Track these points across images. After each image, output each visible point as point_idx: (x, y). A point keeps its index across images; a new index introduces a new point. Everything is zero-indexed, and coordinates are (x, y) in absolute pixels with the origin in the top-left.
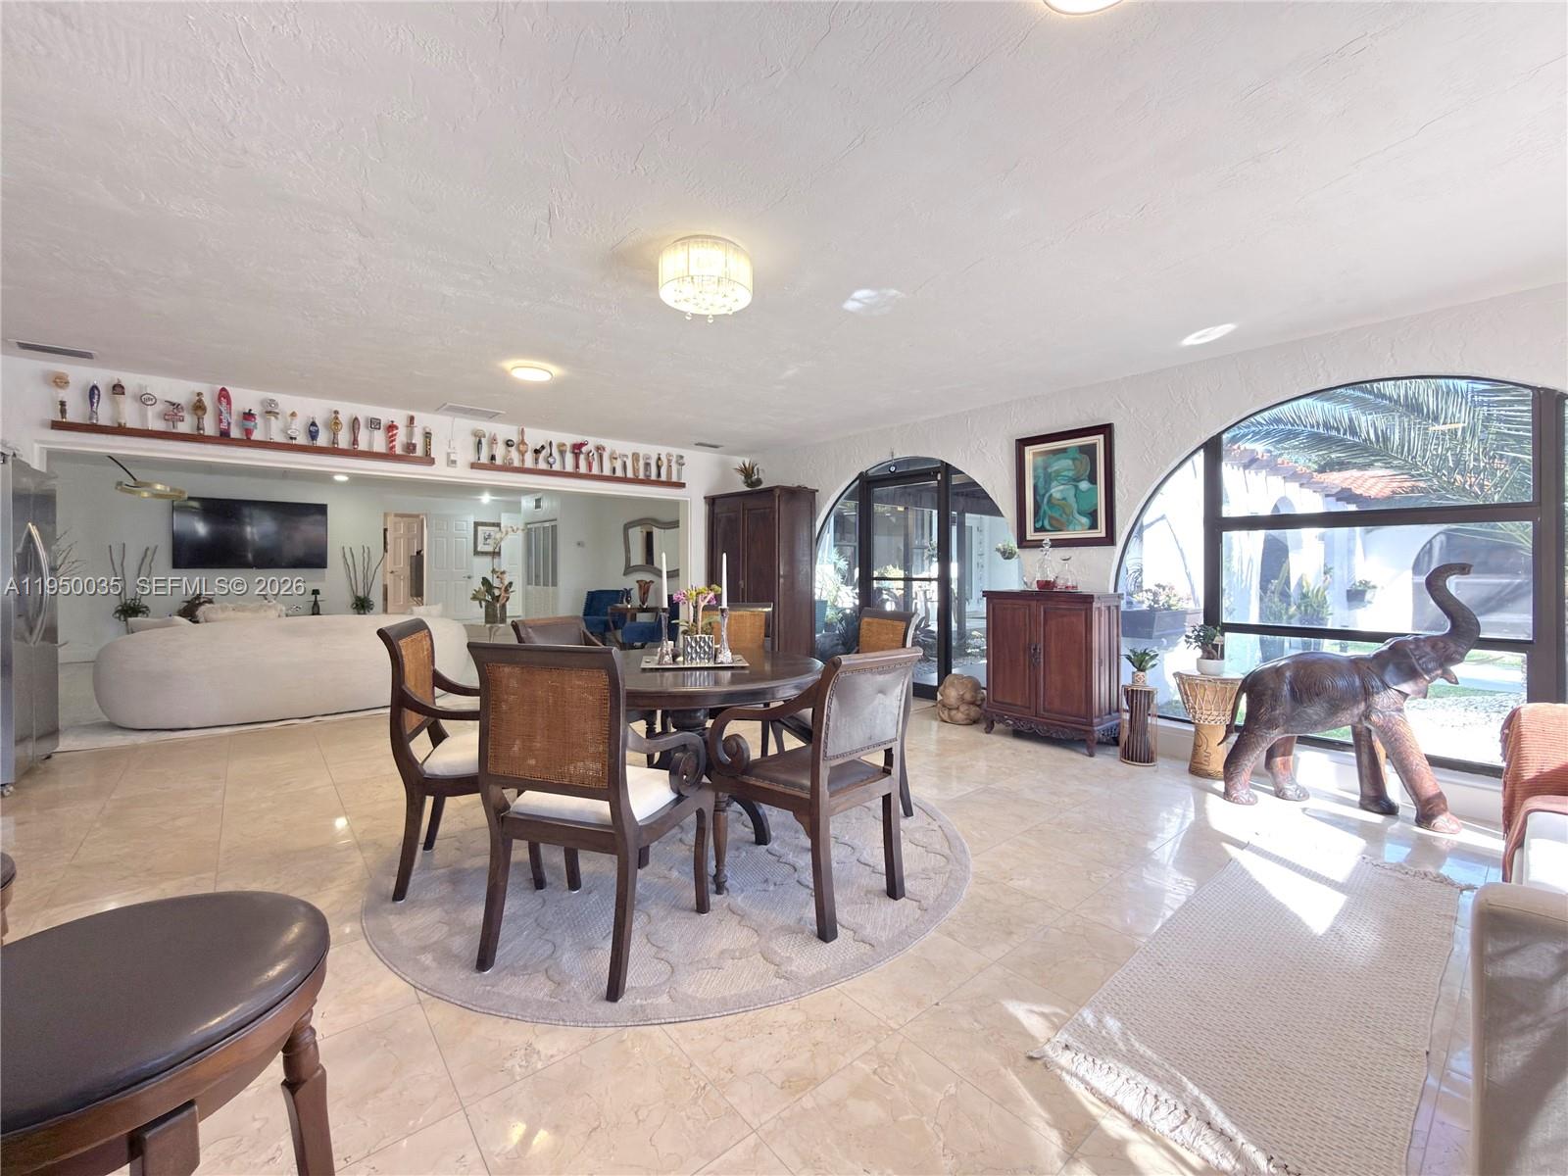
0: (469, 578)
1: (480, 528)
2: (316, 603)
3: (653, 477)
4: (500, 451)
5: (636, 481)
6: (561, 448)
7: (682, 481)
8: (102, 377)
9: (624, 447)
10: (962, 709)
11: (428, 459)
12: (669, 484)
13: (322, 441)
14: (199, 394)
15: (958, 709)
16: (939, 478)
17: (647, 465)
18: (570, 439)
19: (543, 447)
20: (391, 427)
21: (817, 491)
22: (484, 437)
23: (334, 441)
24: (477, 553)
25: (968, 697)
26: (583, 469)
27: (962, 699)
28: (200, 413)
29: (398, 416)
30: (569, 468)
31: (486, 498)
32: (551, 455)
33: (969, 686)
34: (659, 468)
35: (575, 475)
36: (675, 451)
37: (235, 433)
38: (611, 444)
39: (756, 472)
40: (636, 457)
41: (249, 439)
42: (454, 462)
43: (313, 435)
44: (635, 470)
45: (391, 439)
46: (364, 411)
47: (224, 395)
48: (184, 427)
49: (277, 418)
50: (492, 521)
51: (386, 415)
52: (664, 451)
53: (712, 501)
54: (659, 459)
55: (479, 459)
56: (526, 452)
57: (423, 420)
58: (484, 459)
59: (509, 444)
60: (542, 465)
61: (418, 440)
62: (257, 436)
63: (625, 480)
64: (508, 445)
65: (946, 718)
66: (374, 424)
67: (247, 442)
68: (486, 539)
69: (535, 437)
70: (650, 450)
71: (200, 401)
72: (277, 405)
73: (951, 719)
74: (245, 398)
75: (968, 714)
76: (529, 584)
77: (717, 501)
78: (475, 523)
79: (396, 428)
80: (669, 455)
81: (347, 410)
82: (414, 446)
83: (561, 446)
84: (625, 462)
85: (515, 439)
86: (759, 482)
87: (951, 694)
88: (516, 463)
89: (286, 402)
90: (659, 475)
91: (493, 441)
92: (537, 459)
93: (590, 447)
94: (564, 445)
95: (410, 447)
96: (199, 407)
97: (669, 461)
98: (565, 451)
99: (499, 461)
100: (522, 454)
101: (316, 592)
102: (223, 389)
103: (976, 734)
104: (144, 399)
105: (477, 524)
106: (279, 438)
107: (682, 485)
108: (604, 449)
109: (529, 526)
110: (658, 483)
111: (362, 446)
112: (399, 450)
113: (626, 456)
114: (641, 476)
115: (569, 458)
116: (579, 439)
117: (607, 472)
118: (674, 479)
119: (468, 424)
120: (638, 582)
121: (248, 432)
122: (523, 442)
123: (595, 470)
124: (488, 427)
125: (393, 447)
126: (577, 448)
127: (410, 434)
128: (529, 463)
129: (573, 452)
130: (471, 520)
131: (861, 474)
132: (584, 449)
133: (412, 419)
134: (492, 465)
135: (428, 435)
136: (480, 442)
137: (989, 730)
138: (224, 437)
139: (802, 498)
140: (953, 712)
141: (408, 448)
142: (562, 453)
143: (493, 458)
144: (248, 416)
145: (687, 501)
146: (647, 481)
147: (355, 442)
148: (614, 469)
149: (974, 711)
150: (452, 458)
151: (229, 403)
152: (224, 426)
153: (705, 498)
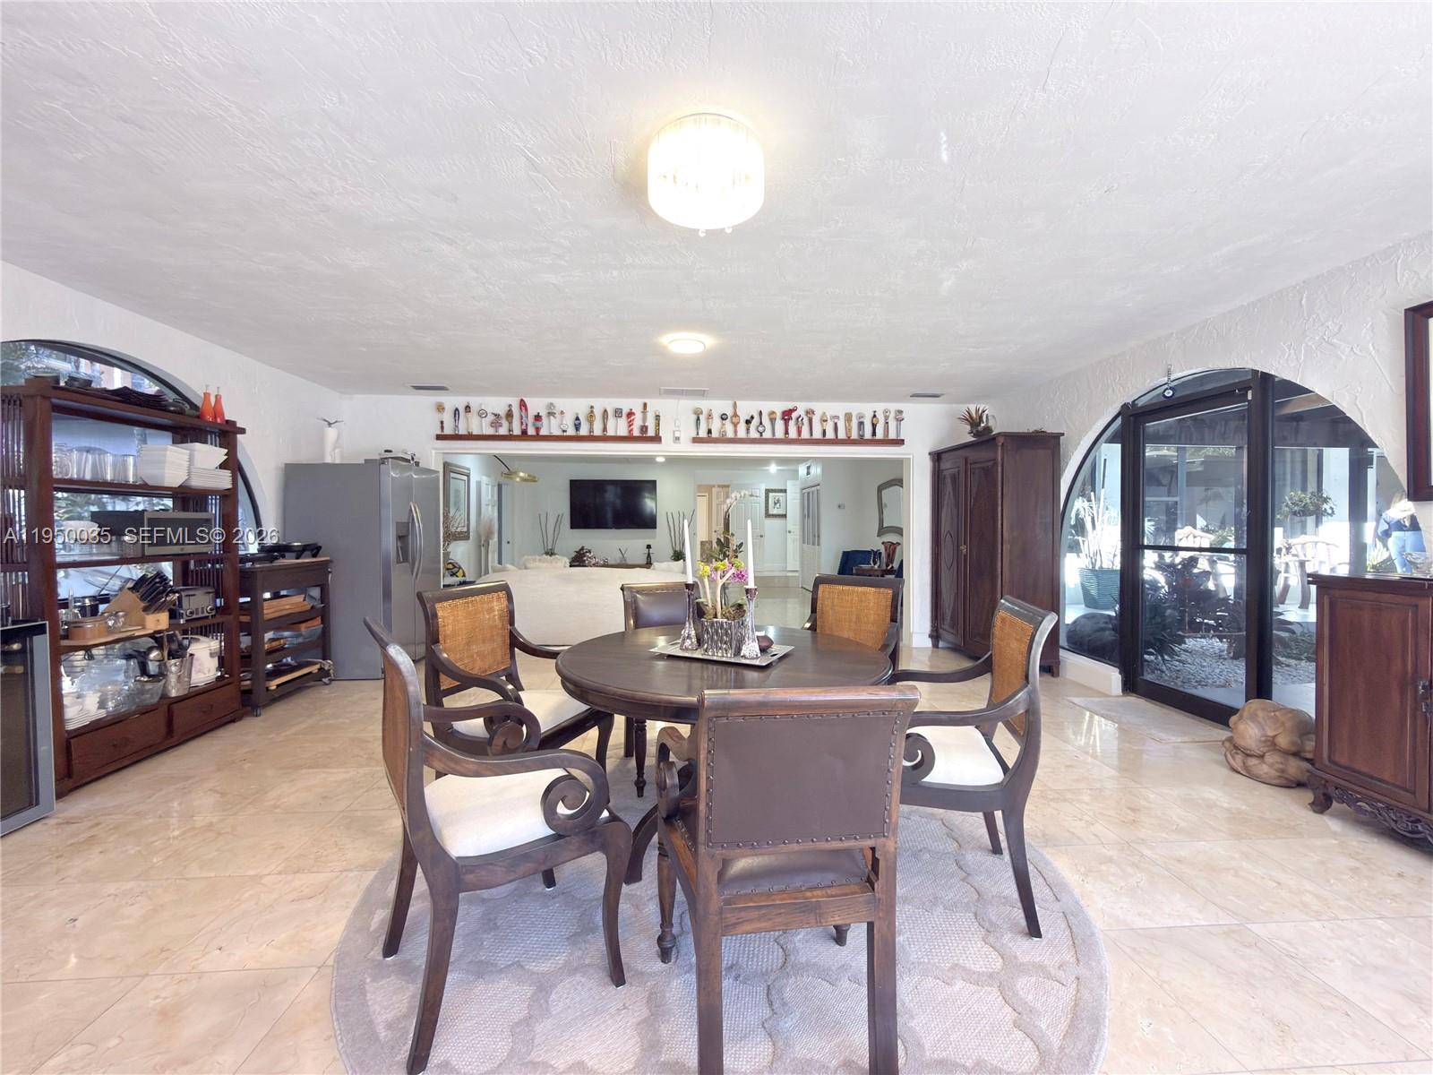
0: (761, 536)
1: (771, 494)
2: (649, 554)
3: (868, 435)
4: (716, 426)
5: (848, 441)
6: (772, 416)
7: (902, 438)
8: (460, 402)
9: (836, 408)
10: (1269, 758)
11: (657, 439)
12: (887, 442)
13: (584, 431)
14: (510, 406)
15: (1261, 757)
16: (1250, 397)
17: (861, 424)
18: (779, 407)
19: (752, 417)
20: (630, 414)
21: (1063, 434)
22: (702, 413)
23: (591, 430)
24: (768, 515)
25: (1283, 741)
26: (793, 434)
27: (1272, 743)
28: (510, 419)
29: (634, 404)
30: (780, 434)
31: (773, 468)
32: (761, 423)
33: (1289, 724)
34: (874, 426)
35: (786, 441)
36: (893, 407)
37: (531, 431)
38: (820, 408)
39: (984, 419)
40: (848, 417)
41: (538, 434)
42: (678, 439)
43: (577, 427)
44: (848, 430)
45: (630, 424)
46: (611, 404)
47: (523, 404)
48: (503, 431)
49: (555, 417)
50: (780, 488)
51: (626, 404)
52: (880, 407)
53: (937, 457)
54: (875, 416)
55: (698, 434)
56: (738, 423)
57: (655, 405)
58: (703, 434)
59: (724, 417)
60: (754, 434)
61: (651, 424)
62: (543, 432)
63: (836, 442)
64: (723, 419)
65: (1239, 767)
66: (618, 413)
67: (538, 437)
68: (775, 504)
69: (747, 408)
70: (866, 409)
71: (510, 410)
72: (554, 407)
73: (1248, 771)
74: (536, 405)
75: (1283, 771)
76: (804, 543)
77: (944, 456)
78: (766, 490)
79: (634, 414)
80: (886, 411)
81: (600, 404)
82: (646, 428)
83: (772, 414)
84: (836, 424)
85: (729, 413)
86: (988, 429)
87: (1250, 731)
88: (730, 434)
89: (560, 403)
90: (874, 433)
91: (710, 416)
92: (748, 429)
93: (801, 411)
94: (773, 413)
95: (644, 429)
96: (509, 415)
97: (886, 418)
98: (775, 419)
99: (715, 434)
100: (735, 425)
101: (649, 547)
102: (522, 400)
103: (1294, 807)
104: (482, 414)
105: (768, 491)
106: (557, 432)
107: (900, 442)
108: (813, 413)
109: (804, 491)
110: (874, 442)
111: (610, 432)
112: (636, 433)
113: (838, 417)
114: (854, 435)
115: (780, 424)
116: (789, 405)
117: (817, 434)
118: (892, 435)
119: (688, 404)
120: (883, 543)
121: (538, 429)
122: (735, 415)
123: (805, 434)
124: (704, 404)
125: (632, 430)
126: (787, 415)
127: (644, 419)
128: (742, 433)
129: (783, 418)
130: (763, 488)
131: (1125, 406)
132: (794, 415)
133: (645, 405)
134: (709, 439)
135: (658, 418)
136: (698, 419)
137: (1322, 805)
138: (524, 436)
139: (1045, 445)
140: (1252, 762)
141: (642, 430)
142: (773, 421)
143: (710, 432)
144: (538, 418)
145: (910, 459)
146: (861, 441)
147: (605, 429)
148: (824, 432)
149: (1295, 768)
150: (677, 435)
151: (526, 410)
152: (524, 427)
153: (930, 454)
